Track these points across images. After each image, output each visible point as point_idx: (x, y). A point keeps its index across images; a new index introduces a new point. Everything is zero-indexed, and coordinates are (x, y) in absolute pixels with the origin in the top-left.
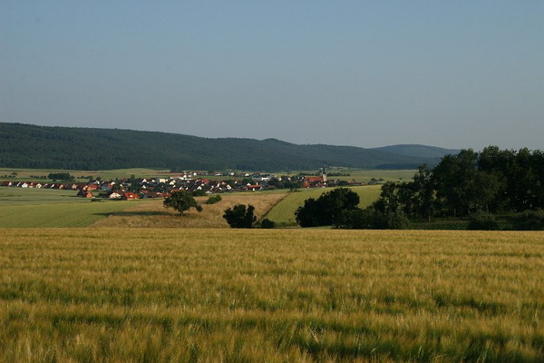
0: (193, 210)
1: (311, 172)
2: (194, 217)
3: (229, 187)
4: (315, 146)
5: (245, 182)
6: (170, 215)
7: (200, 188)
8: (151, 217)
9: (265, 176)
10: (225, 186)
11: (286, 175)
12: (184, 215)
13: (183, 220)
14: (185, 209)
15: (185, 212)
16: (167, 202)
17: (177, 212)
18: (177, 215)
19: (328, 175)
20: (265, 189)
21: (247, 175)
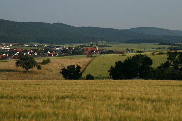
0: (35, 69)
1: (87, 44)
2: (36, 73)
3: (36, 54)
4: (87, 28)
5: (46, 51)
6: (20, 72)
7: (16, 54)
8: (7, 73)
9: (58, 47)
10: (33, 53)
11: (71, 46)
12: (29, 72)
13: (29, 75)
14: (30, 68)
15: (30, 70)
16: (18, 63)
17: (24, 69)
18: (24, 72)
19: (99, 46)
20: (60, 55)
21: (46, 46)
